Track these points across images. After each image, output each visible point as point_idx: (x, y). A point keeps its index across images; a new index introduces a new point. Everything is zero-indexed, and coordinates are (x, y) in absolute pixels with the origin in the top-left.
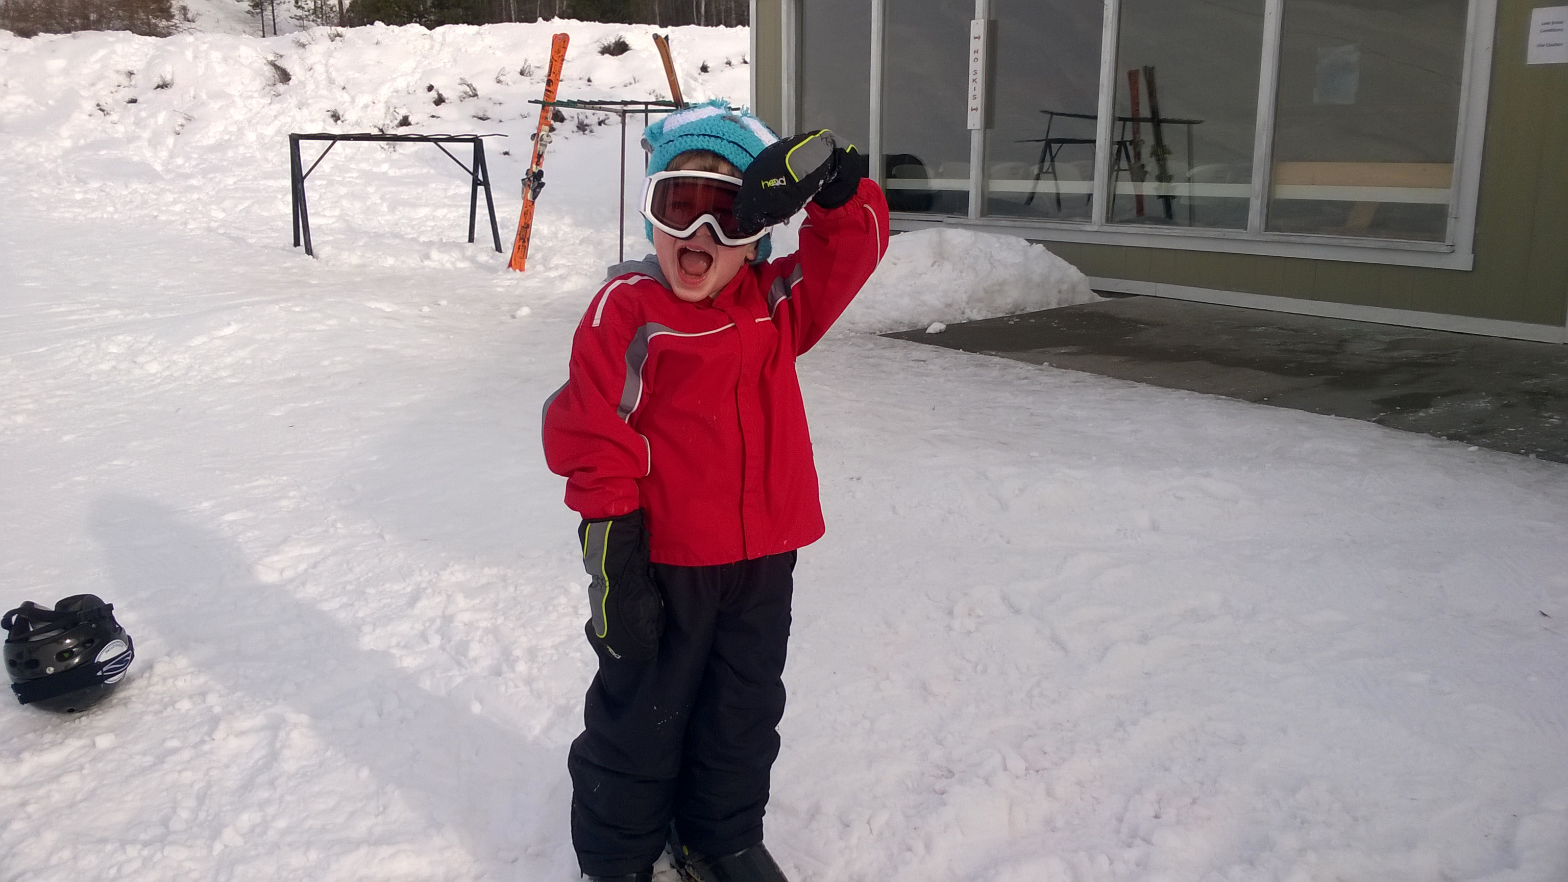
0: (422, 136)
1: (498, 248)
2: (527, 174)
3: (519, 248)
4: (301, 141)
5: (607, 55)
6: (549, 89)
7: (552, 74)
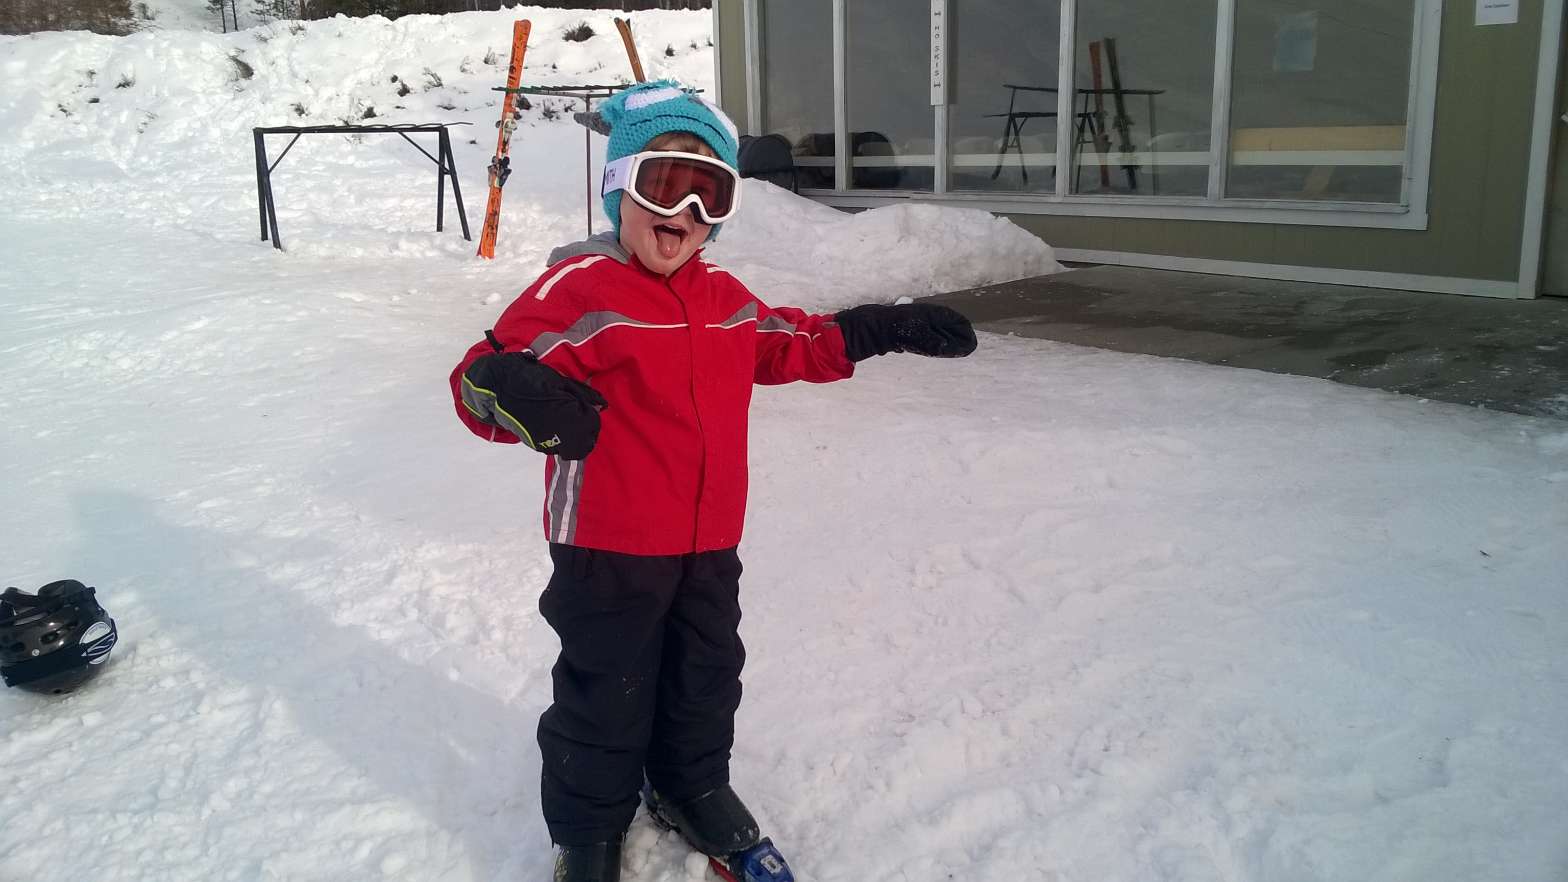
0: (387, 126)
1: (467, 236)
2: (493, 161)
3: (487, 236)
4: (265, 135)
5: (571, 41)
6: (512, 75)
7: (515, 61)
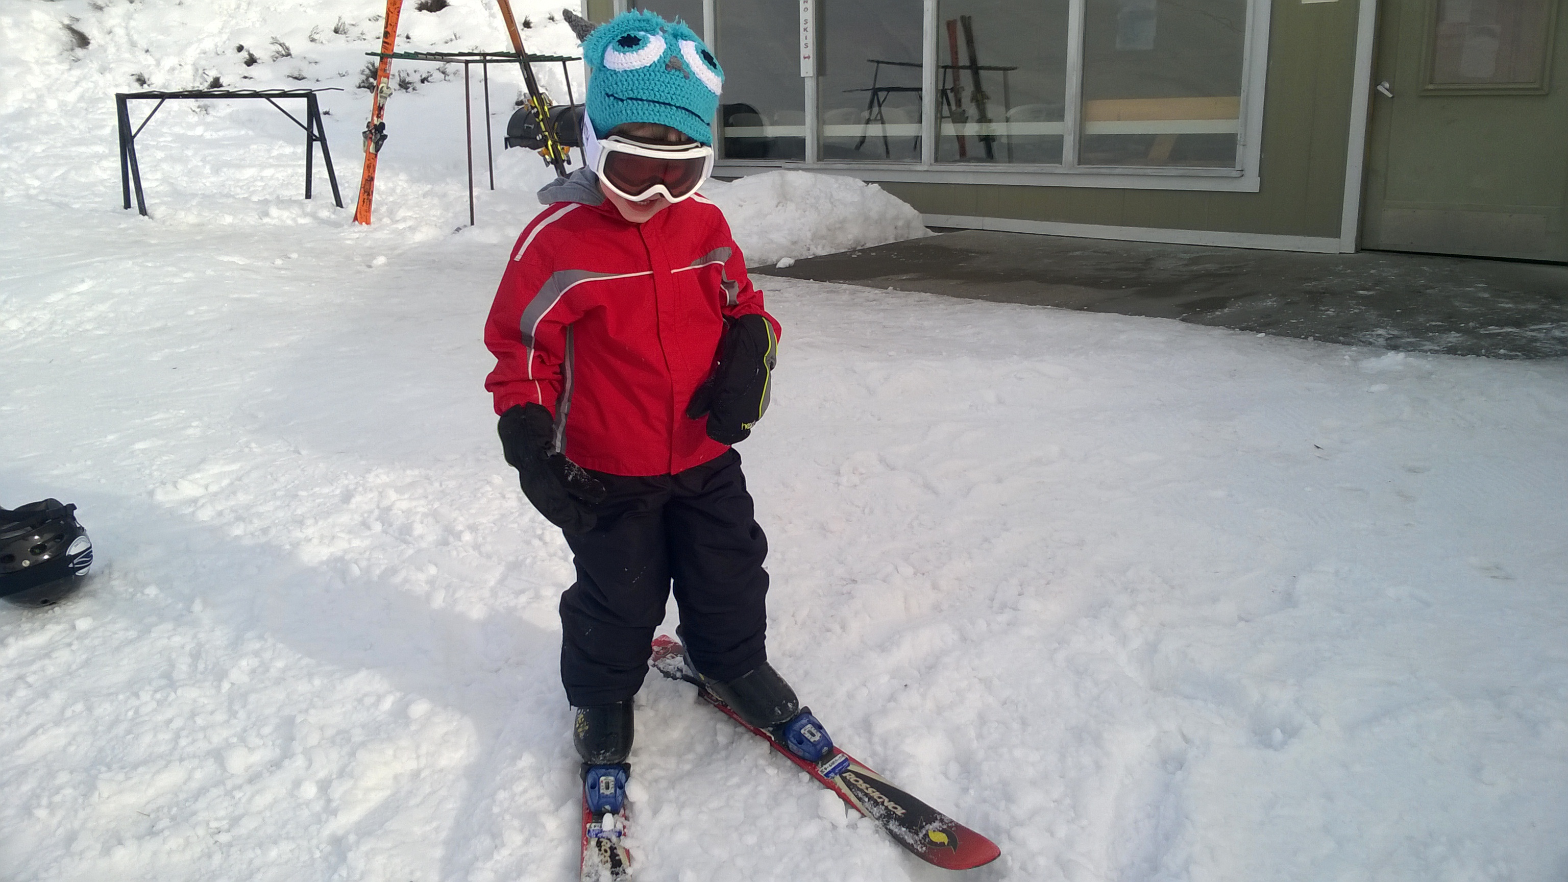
0: (255, 91)
1: (339, 203)
2: (368, 126)
3: (364, 202)
4: (128, 100)
5: (425, 12)
6: (386, 41)
7: (389, 26)
